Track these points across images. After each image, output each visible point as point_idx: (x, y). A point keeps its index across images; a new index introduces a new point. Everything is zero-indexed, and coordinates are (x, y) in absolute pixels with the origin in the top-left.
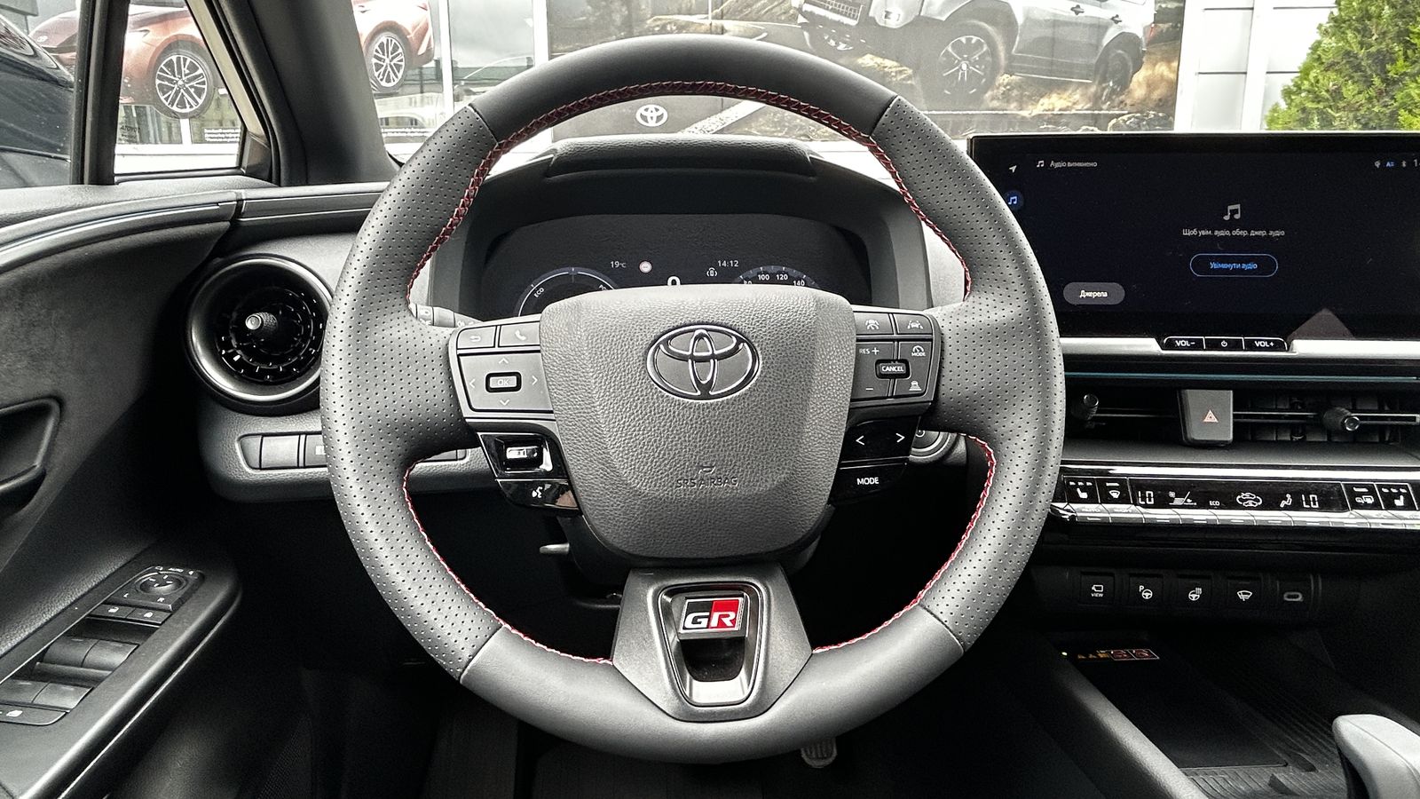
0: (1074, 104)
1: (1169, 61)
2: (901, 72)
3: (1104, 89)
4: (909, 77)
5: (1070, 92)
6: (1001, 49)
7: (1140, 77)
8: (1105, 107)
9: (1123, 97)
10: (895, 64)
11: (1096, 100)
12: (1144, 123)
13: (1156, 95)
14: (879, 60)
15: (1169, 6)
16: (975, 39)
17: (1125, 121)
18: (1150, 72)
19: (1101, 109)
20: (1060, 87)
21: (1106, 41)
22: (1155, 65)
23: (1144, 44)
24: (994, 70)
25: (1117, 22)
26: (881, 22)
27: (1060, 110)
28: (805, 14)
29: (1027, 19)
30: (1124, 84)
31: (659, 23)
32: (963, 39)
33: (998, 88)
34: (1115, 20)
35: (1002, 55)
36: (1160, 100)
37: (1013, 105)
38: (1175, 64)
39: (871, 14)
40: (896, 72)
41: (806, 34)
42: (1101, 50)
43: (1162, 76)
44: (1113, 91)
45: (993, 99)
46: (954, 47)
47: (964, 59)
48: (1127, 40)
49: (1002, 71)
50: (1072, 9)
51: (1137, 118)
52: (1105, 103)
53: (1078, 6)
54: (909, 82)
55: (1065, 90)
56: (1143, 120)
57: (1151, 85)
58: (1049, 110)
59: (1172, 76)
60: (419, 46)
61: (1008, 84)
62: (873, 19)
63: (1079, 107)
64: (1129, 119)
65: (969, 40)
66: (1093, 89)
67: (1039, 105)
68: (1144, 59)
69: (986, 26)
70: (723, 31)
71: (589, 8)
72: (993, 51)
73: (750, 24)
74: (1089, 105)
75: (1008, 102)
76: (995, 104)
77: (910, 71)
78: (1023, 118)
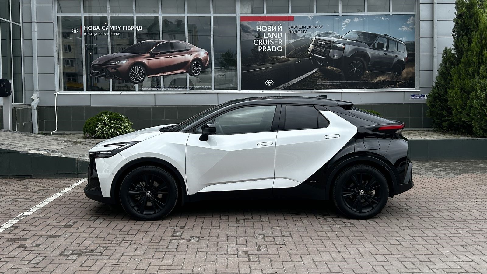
0: (387, 79)
1: (412, 67)
2: (338, 71)
3: (394, 75)
4: (341, 72)
5: (385, 76)
6: (366, 64)
7: (404, 71)
8: (395, 79)
9: (400, 77)
10: (336, 68)
11: (392, 78)
12: (407, 84)
13: (409, 76)
14: (332, 68)
15: (411, 53)
16: (358, 62)
17: (401, 83)
18: (407, 70)
19: (394, 80)
20: (382, 74)
21: (394, 62)
22: (408, 68)
23: (405, 62)
24: (364, 70)
25: (397, 57)
26: (332, 57)
27: (383, 80)
28: (311, 56)
29: (372, 57)
30: (400, 73)
31: (271, 58)
32: (355, 62)
33: (365, 75)
34: (397, 56)
35: (366, 66)
36: (410, 77)
37: (370, 79)
38: (414, 68)
39: (329, 56)
40: (337, 71)
41: (312, 61)
42: (393, 64)
43: (411, 71)
44: (397, 75)
45: (364, 78)
46: (352, 64)
47: (355, 67)
48: (400, 62)
49: (366, 70)
50: (384, 54)
51: (405, 82)
52: (395, 78)
53: (386, 53)
54: (340, 73)
55: (384, 75)
56: (406, 83)
57: (407, 73)
58: (380, 80)
59: (414, 71)
60: (205, 65)
61: (368, 74)
62: (330, 57)
63: (388, 80)
64: (402, 82)
65: (356, 62)
66: (392, 75)
67: (377, 79)
68: (405, 67)
69: (361, 58)
70: (289, 60)
71: (253, 54)
72: (363, 65)
73: (296, 59)
74: (390, 79)
75: (368, 78)
76: (365, 79)
77: (341, 71)
78: (373, 83)
